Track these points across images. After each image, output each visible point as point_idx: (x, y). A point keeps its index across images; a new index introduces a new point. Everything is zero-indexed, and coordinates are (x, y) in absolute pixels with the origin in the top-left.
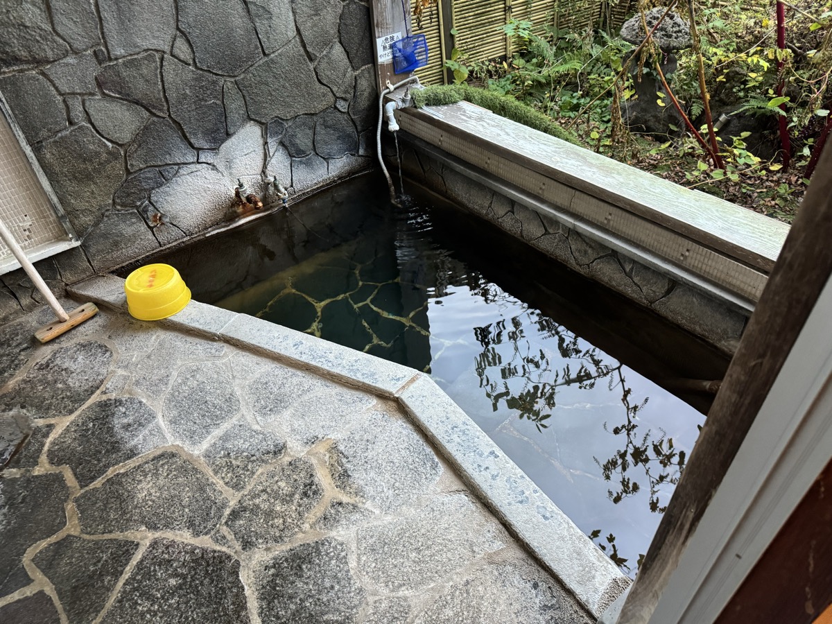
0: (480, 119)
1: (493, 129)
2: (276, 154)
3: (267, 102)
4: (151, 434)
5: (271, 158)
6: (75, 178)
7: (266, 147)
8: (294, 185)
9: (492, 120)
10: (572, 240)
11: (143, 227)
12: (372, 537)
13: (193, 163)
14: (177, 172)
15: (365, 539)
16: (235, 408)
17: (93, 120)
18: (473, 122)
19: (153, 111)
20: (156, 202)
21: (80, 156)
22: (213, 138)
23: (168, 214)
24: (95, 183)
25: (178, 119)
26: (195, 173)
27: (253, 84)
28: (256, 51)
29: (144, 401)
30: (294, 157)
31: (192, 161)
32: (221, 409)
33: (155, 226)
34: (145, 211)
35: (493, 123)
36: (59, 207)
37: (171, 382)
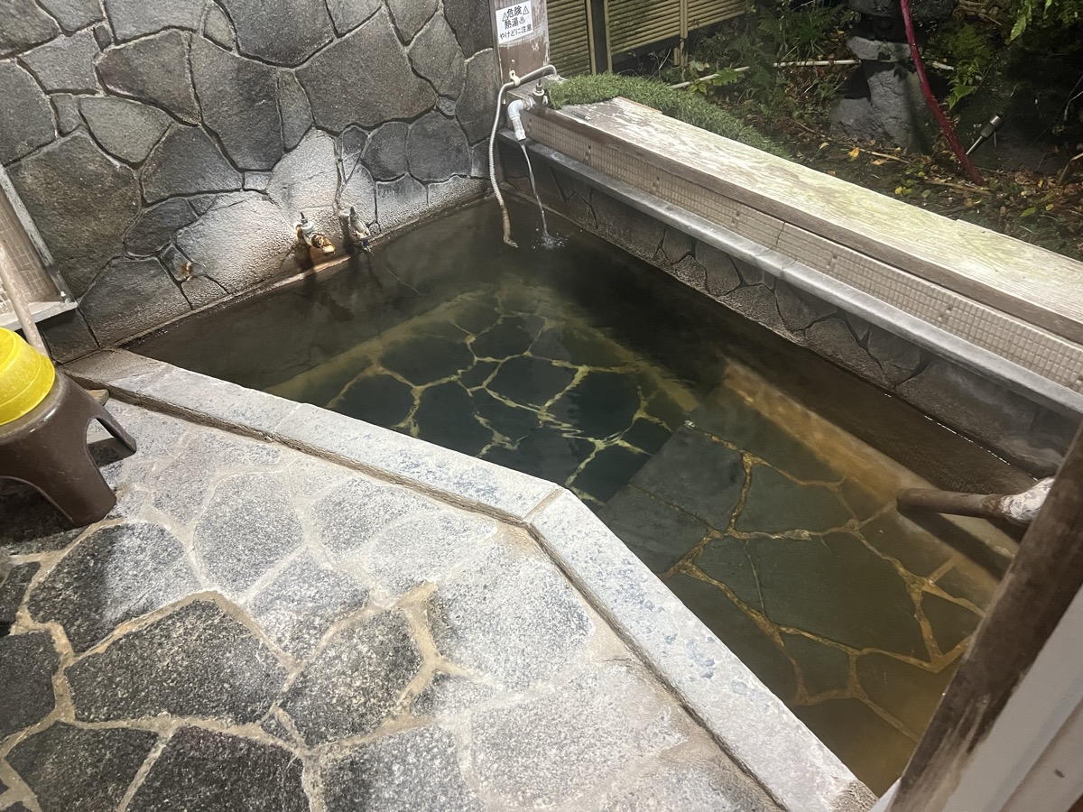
0: (644, 123)
1: (664, 136)
2: (353, 176)
3: (340, 103)
4: (177, 576)
5: (346, 182)
6: (68, 211)
7: (340, 167)
8: (379, 220)
9: (662, 123)
10: (779, 295)
11: (166, 281)
12: (492, 726)
13: (238, 190)
14: (214, 202)
15: (483, 728)
16: (296, 538)
17: (92, 128)
18: (635, 127)
19: (179, 115)
20: (185, 246)
21: (75, 180)
22: (265, 154)
23: (201, 263)
24: (97, 219)
25: (215, 127)
26: (239, 205)
27: (320, 77)
28: (325, 30)
29: (167, 527)
30: (379, 180)
31: (235, 187)
32: (277, 540)
33: (184, 280)
34: (169, 258)
35: (663, 128)
36: (46, 253)
37: (207, 501)
